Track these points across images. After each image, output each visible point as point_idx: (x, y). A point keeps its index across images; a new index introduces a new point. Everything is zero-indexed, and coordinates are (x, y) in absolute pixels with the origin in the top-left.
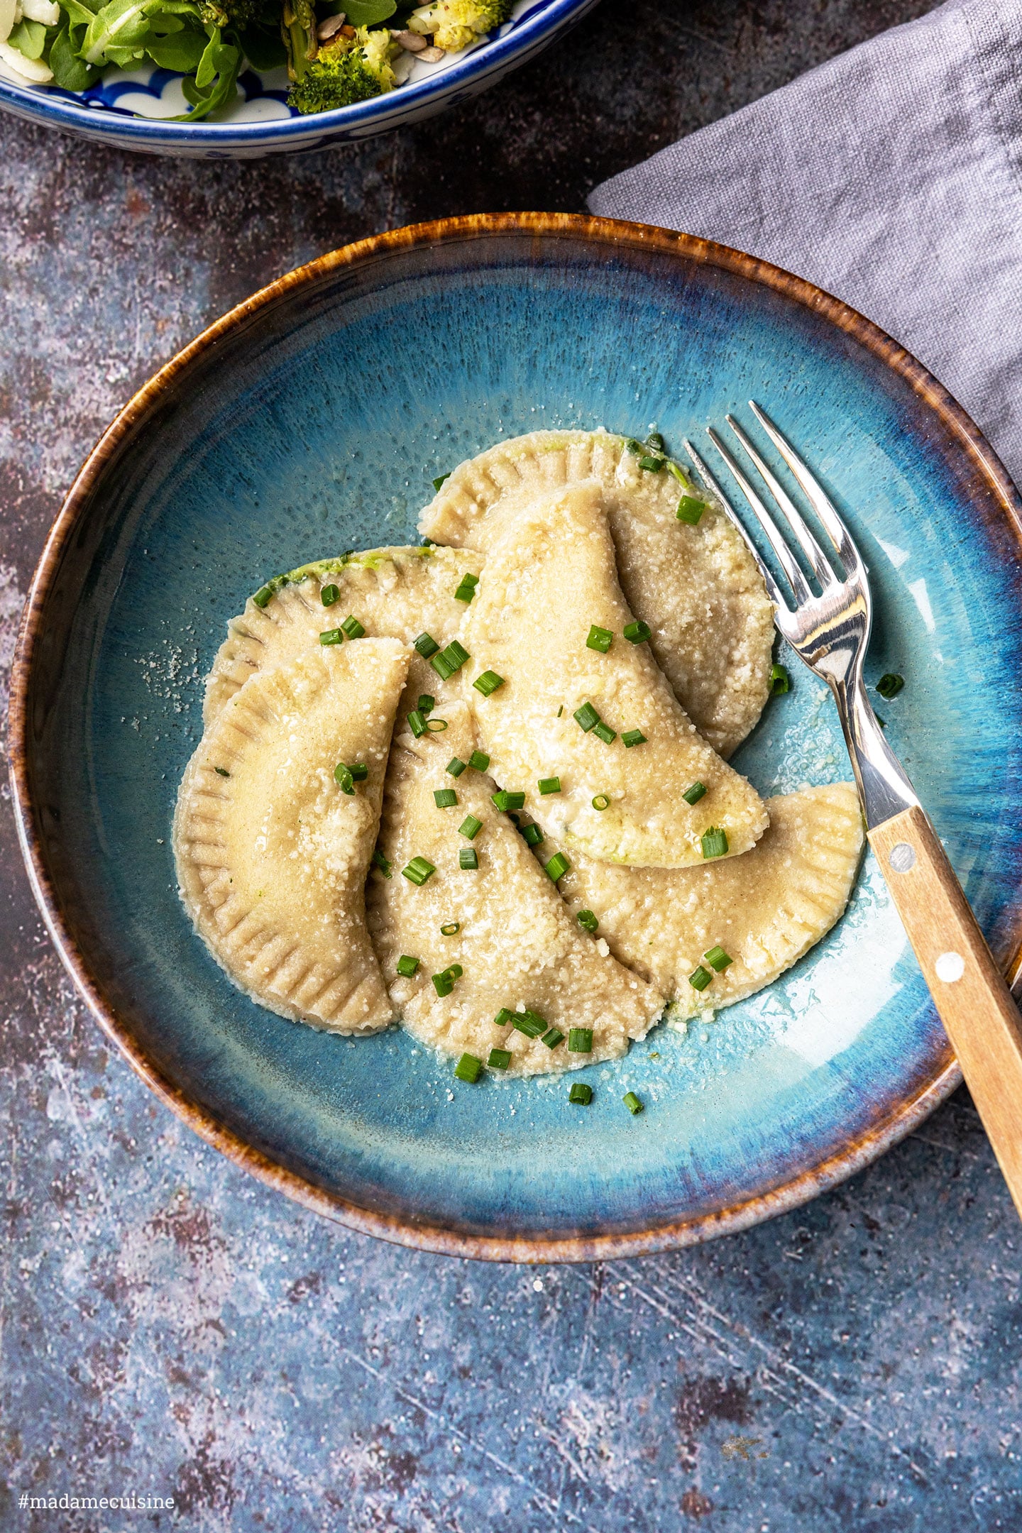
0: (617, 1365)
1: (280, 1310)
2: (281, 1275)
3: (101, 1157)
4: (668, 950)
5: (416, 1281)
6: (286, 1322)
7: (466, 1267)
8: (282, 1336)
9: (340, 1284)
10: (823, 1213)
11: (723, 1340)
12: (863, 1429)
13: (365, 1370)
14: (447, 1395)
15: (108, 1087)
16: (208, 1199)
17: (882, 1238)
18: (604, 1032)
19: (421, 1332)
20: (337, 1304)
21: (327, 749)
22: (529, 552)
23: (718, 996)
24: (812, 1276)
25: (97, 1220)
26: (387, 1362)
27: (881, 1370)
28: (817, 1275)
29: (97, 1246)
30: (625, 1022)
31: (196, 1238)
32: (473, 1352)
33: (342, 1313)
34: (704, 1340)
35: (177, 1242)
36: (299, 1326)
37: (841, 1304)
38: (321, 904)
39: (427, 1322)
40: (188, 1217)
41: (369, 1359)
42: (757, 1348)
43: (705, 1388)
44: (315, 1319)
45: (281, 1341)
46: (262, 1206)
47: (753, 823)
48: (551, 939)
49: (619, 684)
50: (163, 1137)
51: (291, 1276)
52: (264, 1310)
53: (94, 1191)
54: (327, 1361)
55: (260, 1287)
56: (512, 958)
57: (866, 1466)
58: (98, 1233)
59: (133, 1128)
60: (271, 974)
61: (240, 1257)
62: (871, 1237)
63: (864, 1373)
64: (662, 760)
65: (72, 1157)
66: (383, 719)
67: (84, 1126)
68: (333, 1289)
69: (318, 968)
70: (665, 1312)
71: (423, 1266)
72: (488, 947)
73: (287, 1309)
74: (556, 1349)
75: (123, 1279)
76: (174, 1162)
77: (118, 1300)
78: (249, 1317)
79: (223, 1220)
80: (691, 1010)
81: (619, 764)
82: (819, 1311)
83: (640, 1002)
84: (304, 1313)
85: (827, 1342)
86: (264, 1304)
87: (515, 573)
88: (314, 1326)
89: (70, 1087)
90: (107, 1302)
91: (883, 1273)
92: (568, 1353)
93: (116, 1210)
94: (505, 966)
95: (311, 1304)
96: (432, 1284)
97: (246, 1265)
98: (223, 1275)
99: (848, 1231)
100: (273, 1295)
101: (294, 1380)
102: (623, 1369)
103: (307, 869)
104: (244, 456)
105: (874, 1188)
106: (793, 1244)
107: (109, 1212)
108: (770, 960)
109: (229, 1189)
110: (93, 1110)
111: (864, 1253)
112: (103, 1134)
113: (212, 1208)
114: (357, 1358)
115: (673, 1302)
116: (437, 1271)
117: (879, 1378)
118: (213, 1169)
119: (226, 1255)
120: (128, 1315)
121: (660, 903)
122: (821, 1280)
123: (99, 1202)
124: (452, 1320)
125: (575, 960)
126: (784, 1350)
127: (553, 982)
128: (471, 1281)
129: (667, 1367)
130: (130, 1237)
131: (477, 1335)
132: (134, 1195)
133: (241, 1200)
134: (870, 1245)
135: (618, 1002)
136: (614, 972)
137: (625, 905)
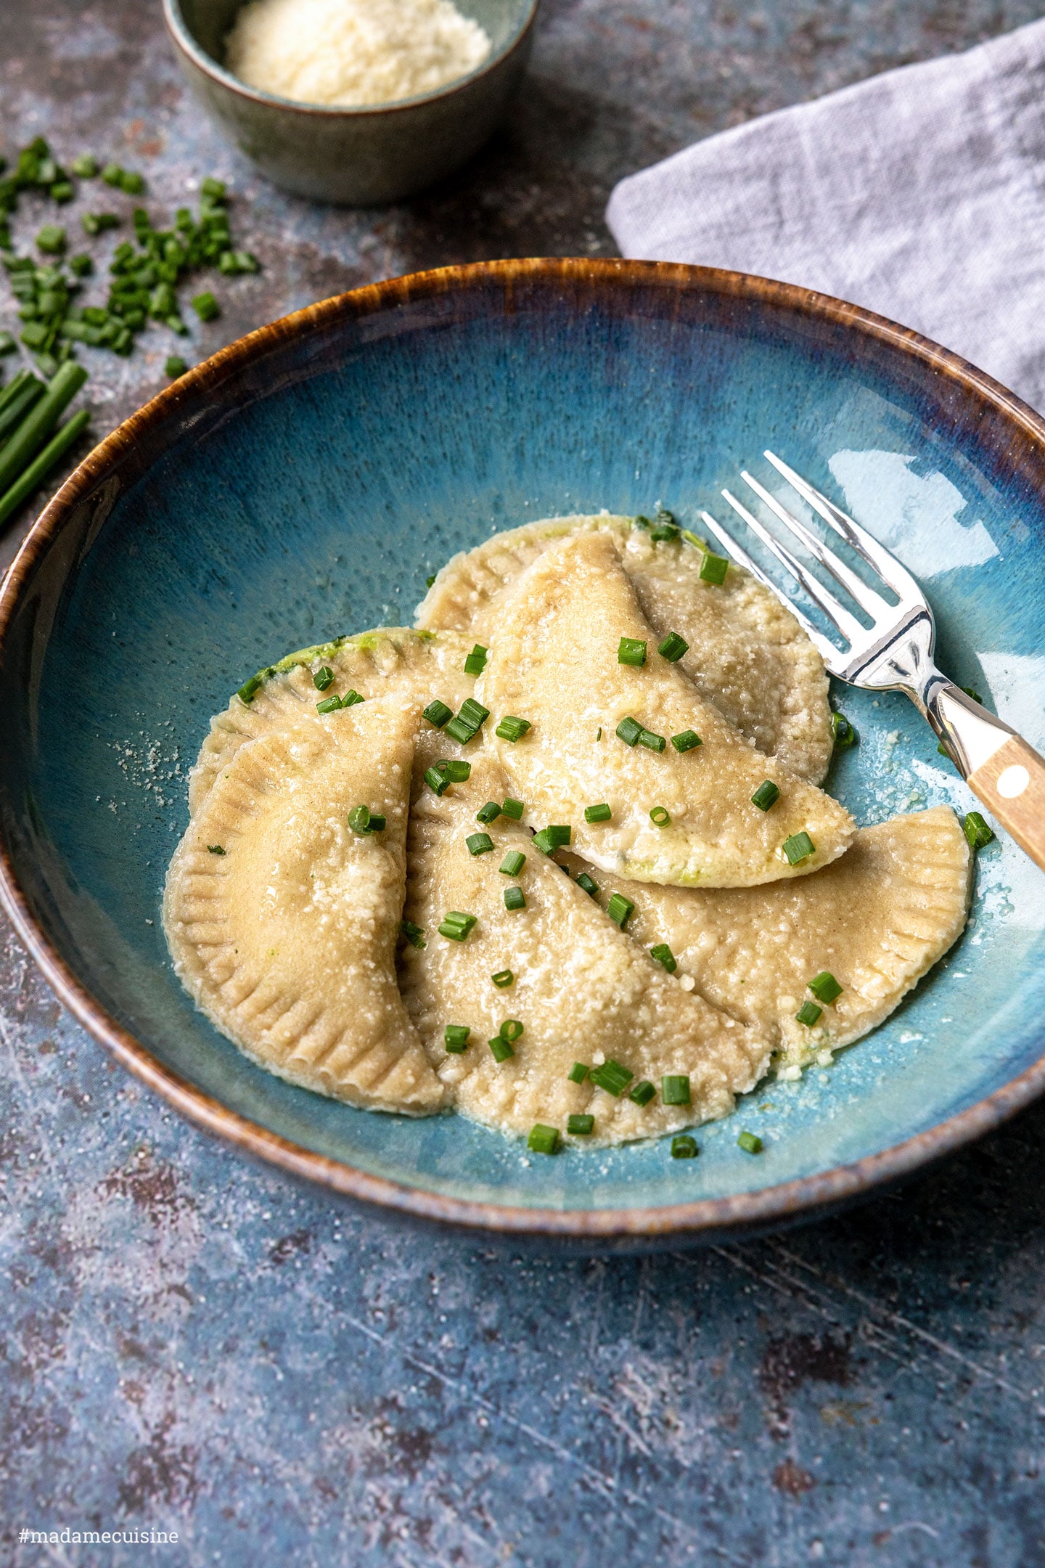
0: (682, 1322)
1: (260, 1272)
2: (262, 1234)
3: (47, 1114)
4: (764, 987)
6: (267, 1285)
8: (262, 1301)
9: (335, 1242)
11: (812, 1292)
12: (999, 1388)
13: (365, 1336)
14: (469, 1361)
15: (60, 1041)
16: (174, 1154)
19: (436, 1291)
20: (331, 1264)
24: (917, 1218)
25: (39, 1181)
26: (393, 1326)
27: (1015, 1321)
29: (38, 1209)
30: (726, 1069)
31: (158, 1197)
32: (501, 1311)
33: (338, 1273)
34: (789, 1293)
35: (136, 1202)
36: (283, 1289)
37: (956, 1247)
39: (442, 1282)
40: (150, 1175)
41: (371, 1323)
42: (856, 1300)
43: (794, 1345)
44: (303, 1281)
45: (261, 1306)
46: (239, 1160)
49: (661, 697)
50: (122, 1091)
51: (274, 1234)
52: (241, 1273)
53: (38, 1150)
54: (318, 1327)
55: (236, 1247)
57: (1007, 1431)
58: (38, 1194)
59: (87, 1083)
61: (212, 1215)
63: (993, 1324)
65: (14, 1115)
67: (29, 1083)
68: (326, 1247)
70: (738, 1262)
73: (269, 1271)
74: (605, 1306)
75: (68, 1243)
76: (135, 1117)
77: (61, 1266)
78: (222, 1280)
79: (192, 1176)
81: (674, 775)
82: (930, 1257)
84: (291, 1275)
85: (942, 1291)
86: (241, 1265)
88: (303, 1289)
89: (14, 1043)
90: (47, 1269)
92: (621, 1311)
93: (62, 1169)
95: (299, 1265)
97: (220, 1224)
98: (191, 1235)
100: (252, 1255)
101: (277, 1349)
102: (690, 1327)
107: (54, 1172)
109: (200, 1143)
110: (41, 1065)
112: (52, 1090)
113: (178, 1164)
114: (355, 1322)
115: (749, 1252)
117: (1012, 1330)
118: (180, 1123)
119: (194, 1215)
120: (71, 1283)
123: (42, 1162)
124: (474, 1276)
126: (889, 1302)
129: (745, 1325)
130: (78, 1199)
131: (505, 1292)
132: (86, 1154)
133: (215, 1155)
135: (714, 1046)
136: (704, 1008)
137: (705, 941)
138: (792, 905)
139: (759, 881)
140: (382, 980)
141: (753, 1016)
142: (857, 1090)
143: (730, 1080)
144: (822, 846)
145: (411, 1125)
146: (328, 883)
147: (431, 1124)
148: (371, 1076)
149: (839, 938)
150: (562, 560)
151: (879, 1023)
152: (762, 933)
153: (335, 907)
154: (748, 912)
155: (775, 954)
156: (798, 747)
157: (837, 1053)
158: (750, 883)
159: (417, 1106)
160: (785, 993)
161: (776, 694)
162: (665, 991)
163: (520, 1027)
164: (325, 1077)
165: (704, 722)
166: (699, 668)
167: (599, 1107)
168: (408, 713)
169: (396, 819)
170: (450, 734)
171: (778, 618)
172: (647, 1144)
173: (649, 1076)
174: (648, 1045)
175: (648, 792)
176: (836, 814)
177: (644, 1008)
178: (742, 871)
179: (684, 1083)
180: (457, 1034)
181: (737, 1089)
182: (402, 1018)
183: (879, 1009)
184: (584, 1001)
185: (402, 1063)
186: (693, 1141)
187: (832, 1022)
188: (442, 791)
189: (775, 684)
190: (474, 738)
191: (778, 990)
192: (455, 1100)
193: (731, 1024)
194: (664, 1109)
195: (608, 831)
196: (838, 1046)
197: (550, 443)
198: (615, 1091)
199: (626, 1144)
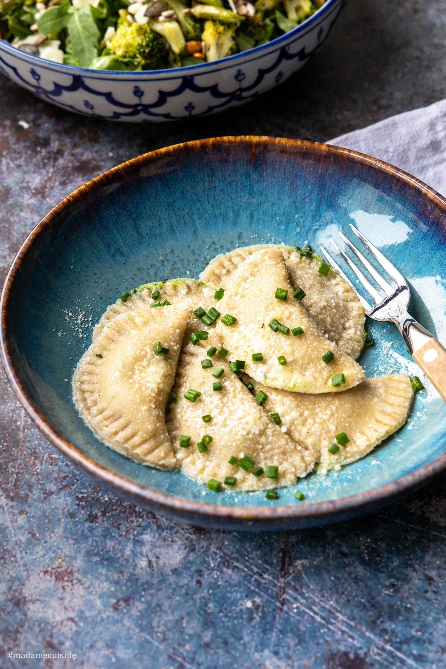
0: (292, 643)
1: (108, 613)
2: (110, 597)
3: (20, 541)
4: (316, 436)
5: (183, 600)
6: (111, 620)
7: (210, 595)
8: (108, 626)
9: (142, 602)
10: (403, 573)
11: (351, 633)
13: (152, 644)
14: (197, 657)
15: (28, 509)
16: (74, 561)
17: (436, 584)
18: (284, 472)
19: (184, 625)
20: (139, 611)
21: (151, 340)
22: (249, 272)
23: (342, 457)
24: (399, 603)
25: (15, 569)
26: (164, 640)
27: (440, 650)
28: (402, 602)
29: (13, 582)
30: (295, 466)
31: (66, 579)
32: (212, 635)
33: (142, 615)
34: (340, 633)
35: (56, 581)
36: (117, 621)
37: (416, 616)
38: (143, 401)
39: (187, 621)
40: (63, 569)
41: (155, 638)
42: (369, 638)
43: (341, 656)
44: (126, 618)
45: (107, 629)
46: (103, 564)
47: (357, 373)
48: (257, 419)
49: (291, 314)
50: (53, 532)
51: (115, 597)
53: (15, 556)
54: (131, 638)
55: (98, 602)
56: (237, 429)
58: (14, 575)
59: (39, 528)
60: (116, 433)
61: (89, 588)
62: (430, 584)
63: (430, 651)
64: (312, 343)
65: (5, 540)
66: (178, 331)
67: (13, 527)
68: (138, 604)
69: (140, 433)
70: (318, 619)
71: (187, 594)
72: (225, 426)
73: (112, 613)
74: (258, 635)
75: (25, 598)
76: (58, 544)
77: (21, 607)
78: (91, 616)
79: (81, 571)
80: (329, 465)
81: (291, 345)
82: (404, 620)
83: (303, 458)
84: (121, 615)
85: (409, 636)
86: (100, 610)
87: (243, 283)
88: (126, 622)
89: (8, 509)
90: (15, 608)
91: (437, 602)
92: (265, 637)
93: (25, 565)
94: (234, 433)
95: (125, 611)
96: (191, 602)
97: (92, 592)
98: (79, 596)
99: (417, 582)
100: (105, 606)
101: (113, 648)
102: (296, 646)
103: (137, 386)
104: (120, 241)
105: (430, 562)
106: (388, 587)
107: (21, 566)
108: (368, 439)
109: (86, 556)
110: (19, 519)
111: (426, 592)
112: (23, 531)
113: (76, 565)
114: (148, 637)
115: (323, 614)
116: (194, 596)
118: (78, 548)
119: (81, 587)
120: (25, 615)
121: (313, 414)
122: (404, 605)
123: (16, 561)
124: (201, 620)
125: (269, 432)
126: (385, 639)
127: (258, 443)
128: (213, 601)
129: (320, 646)
130: (31, 578)
131: (215, 627)
132: (35, 559)
133: (92, 562)
134: (429, 588)
135: (291, 457)
136: (289, 440)
137: (295, 414)
138: (333, 404)
139: (320, 392)
140: (157, 413)
141: (310, 447)
142: (348, 481)
143: (296, 471)
144: (348, 380)
145: (160, 473)
146: (141, 372)
147: (169, 474)
148: (146, 451)
149: (351, 420)
150: (260, 257)
151: (363, 456)
152: (320, 414)
153: (142, 382)
154: (314, 404)
155: (323, 423)
156: (348, 343)
157: (343, 467)
158: (316, 392)
159: (163, 466)
160: (325, 439)
161: (342, 321)
162: (274, 431)
163: (211, 439)
164: (127, 449)
165: (307, 325)
166: (311, 306)
167: (239, 475)
168: (186, 310)
169: (175, 351)
170: (204, 322)
171: (348, 291)
172: (257, 493)
173: (262, 465)
174: (264, 452)
175: (279, 351)
176: (357, 368)
177: (263, 437)
178: (313, 387)
179: (276, 470)
180: (185, 439)
181: (298, 475)
182: (163, 430)
183: (364, 451)
184: (239, 431)
185: (161, 448)
186: (276, 493)
187: (343, 453)
188: (196, 343)
189: (343, 317)
190: (213, 324)
191: (322, 438)
192: (181, 466)
193: (299, 448)
194: (266, 479)
195: (260, 365)
196: (344, 463)
197: (265, 213)
198: (246, 469)
199: (248, 492)
